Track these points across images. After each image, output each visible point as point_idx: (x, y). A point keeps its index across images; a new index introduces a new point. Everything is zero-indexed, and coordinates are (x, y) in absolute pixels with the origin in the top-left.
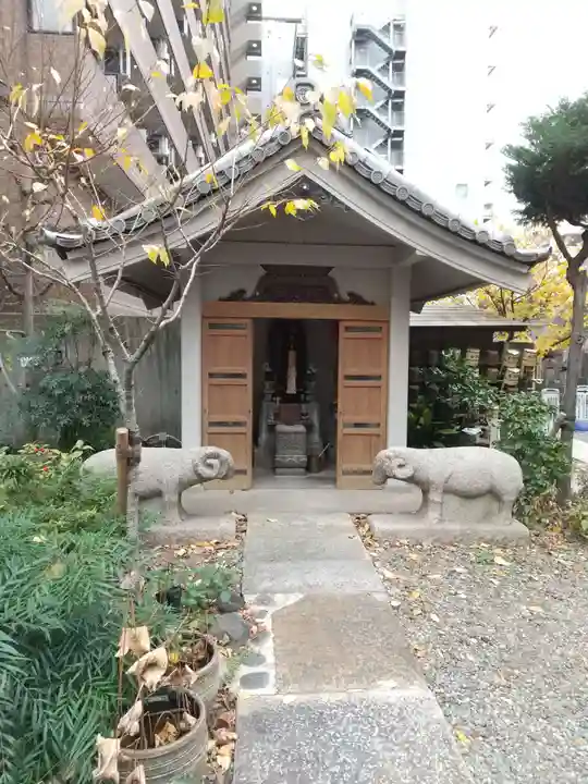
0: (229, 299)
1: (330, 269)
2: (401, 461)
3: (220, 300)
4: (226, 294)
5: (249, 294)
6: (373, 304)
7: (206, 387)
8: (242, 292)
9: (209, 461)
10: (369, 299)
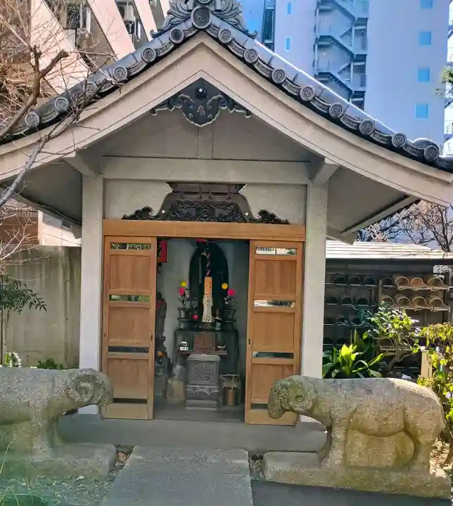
0: (132, 217)
1: (241, 186)
2: (299, 392)
3: (124, 218)
4: (130, 212)
5: (155, 213)
6: (286, 223)
7: (106, 308)
8: (147, 210)
9: (83, 384)
10: (283, 218)
